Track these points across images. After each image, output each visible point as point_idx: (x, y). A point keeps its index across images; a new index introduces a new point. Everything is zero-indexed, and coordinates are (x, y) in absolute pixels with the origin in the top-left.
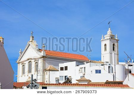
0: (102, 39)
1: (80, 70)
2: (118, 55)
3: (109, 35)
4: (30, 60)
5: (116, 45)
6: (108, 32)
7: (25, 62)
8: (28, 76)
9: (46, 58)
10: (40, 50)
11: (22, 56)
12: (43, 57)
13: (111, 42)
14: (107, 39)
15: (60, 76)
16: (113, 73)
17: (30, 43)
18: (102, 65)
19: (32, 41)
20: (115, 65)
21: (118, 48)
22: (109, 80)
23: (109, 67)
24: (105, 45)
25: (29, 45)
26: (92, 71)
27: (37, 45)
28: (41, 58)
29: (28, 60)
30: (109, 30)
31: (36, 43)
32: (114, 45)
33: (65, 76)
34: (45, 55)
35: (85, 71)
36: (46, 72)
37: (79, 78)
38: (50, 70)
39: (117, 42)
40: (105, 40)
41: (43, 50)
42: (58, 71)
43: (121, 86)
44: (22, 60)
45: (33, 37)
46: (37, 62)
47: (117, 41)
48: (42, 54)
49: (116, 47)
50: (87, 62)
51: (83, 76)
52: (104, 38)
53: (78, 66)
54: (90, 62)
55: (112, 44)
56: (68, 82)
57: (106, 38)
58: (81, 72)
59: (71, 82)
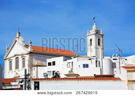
0: (87, 35)
1: (67, 65)
2: (103, 49)
3: (94, 31)
4: (17, 56)
5: (101, 40)
6: (93, 27)
7: (12, 59)
8: (15, 72)
9: (33, 54)
10: (27, 46)
11: (8, 52)
12: (30, 53)
13: (96, 37)
14: (93, 34)
15: (48, 72)
16: (100, 67)
17: (17, 39)
18: (89, 59)
19: (19, 37)
20: (102, 59)
21: (103, 43)
22: (97, 74)
23: (96, 61)
24: (91, 40)
25: (16, 41)
26: (79, 66)
27: (24, 40)
28: (28, 54)
29: (15, 56)
30: (95, 25)
31: (23, 40)
32: (99, 40)
33: (53, 72)
34: (32, 51)
35: (72, 66)
36: (34, 68)
37: (67, 73)
38: (37, 66)
39: (102, 37)
40: (91, 35)
41: (30, 46)
42: (46, 66)
43: (113, 80)
44: (9, 57)
45: (19, 33)
46: (24, 58)
47: (102, 35)
48: (29, 50)
49: (101, 42)
50: (74, 57)
51: (72, 71)
52: (90, 33)
53: (65, 61)
54: (78, 56)
55: (98, 39)
56: (56, 76)
57: (91, 33)
58: (69, 67)
59: (60, 77)
